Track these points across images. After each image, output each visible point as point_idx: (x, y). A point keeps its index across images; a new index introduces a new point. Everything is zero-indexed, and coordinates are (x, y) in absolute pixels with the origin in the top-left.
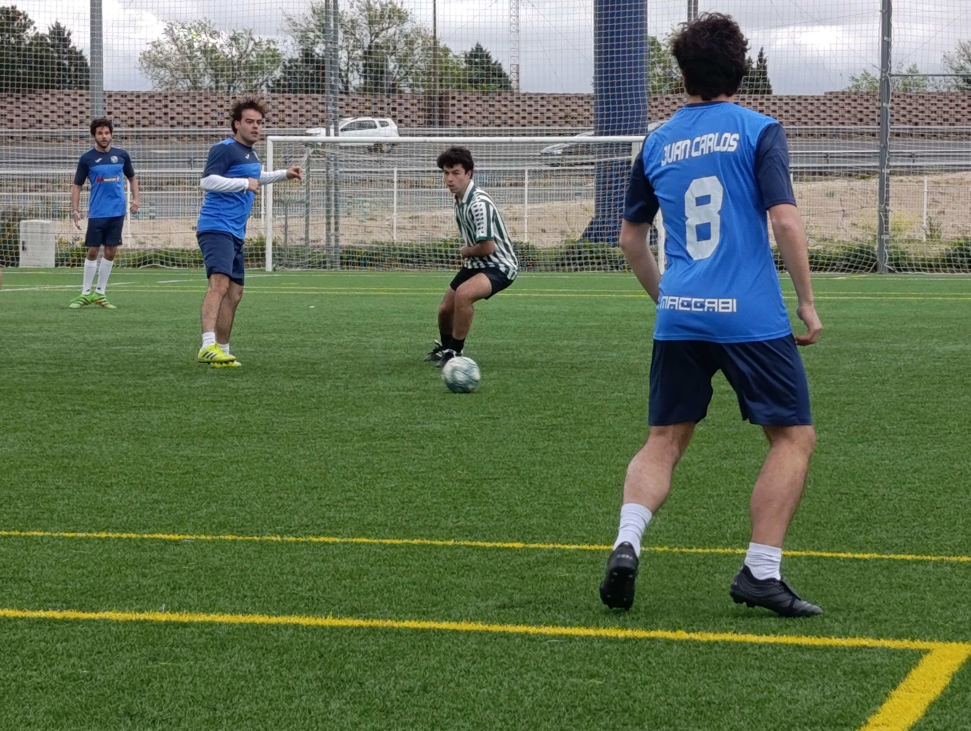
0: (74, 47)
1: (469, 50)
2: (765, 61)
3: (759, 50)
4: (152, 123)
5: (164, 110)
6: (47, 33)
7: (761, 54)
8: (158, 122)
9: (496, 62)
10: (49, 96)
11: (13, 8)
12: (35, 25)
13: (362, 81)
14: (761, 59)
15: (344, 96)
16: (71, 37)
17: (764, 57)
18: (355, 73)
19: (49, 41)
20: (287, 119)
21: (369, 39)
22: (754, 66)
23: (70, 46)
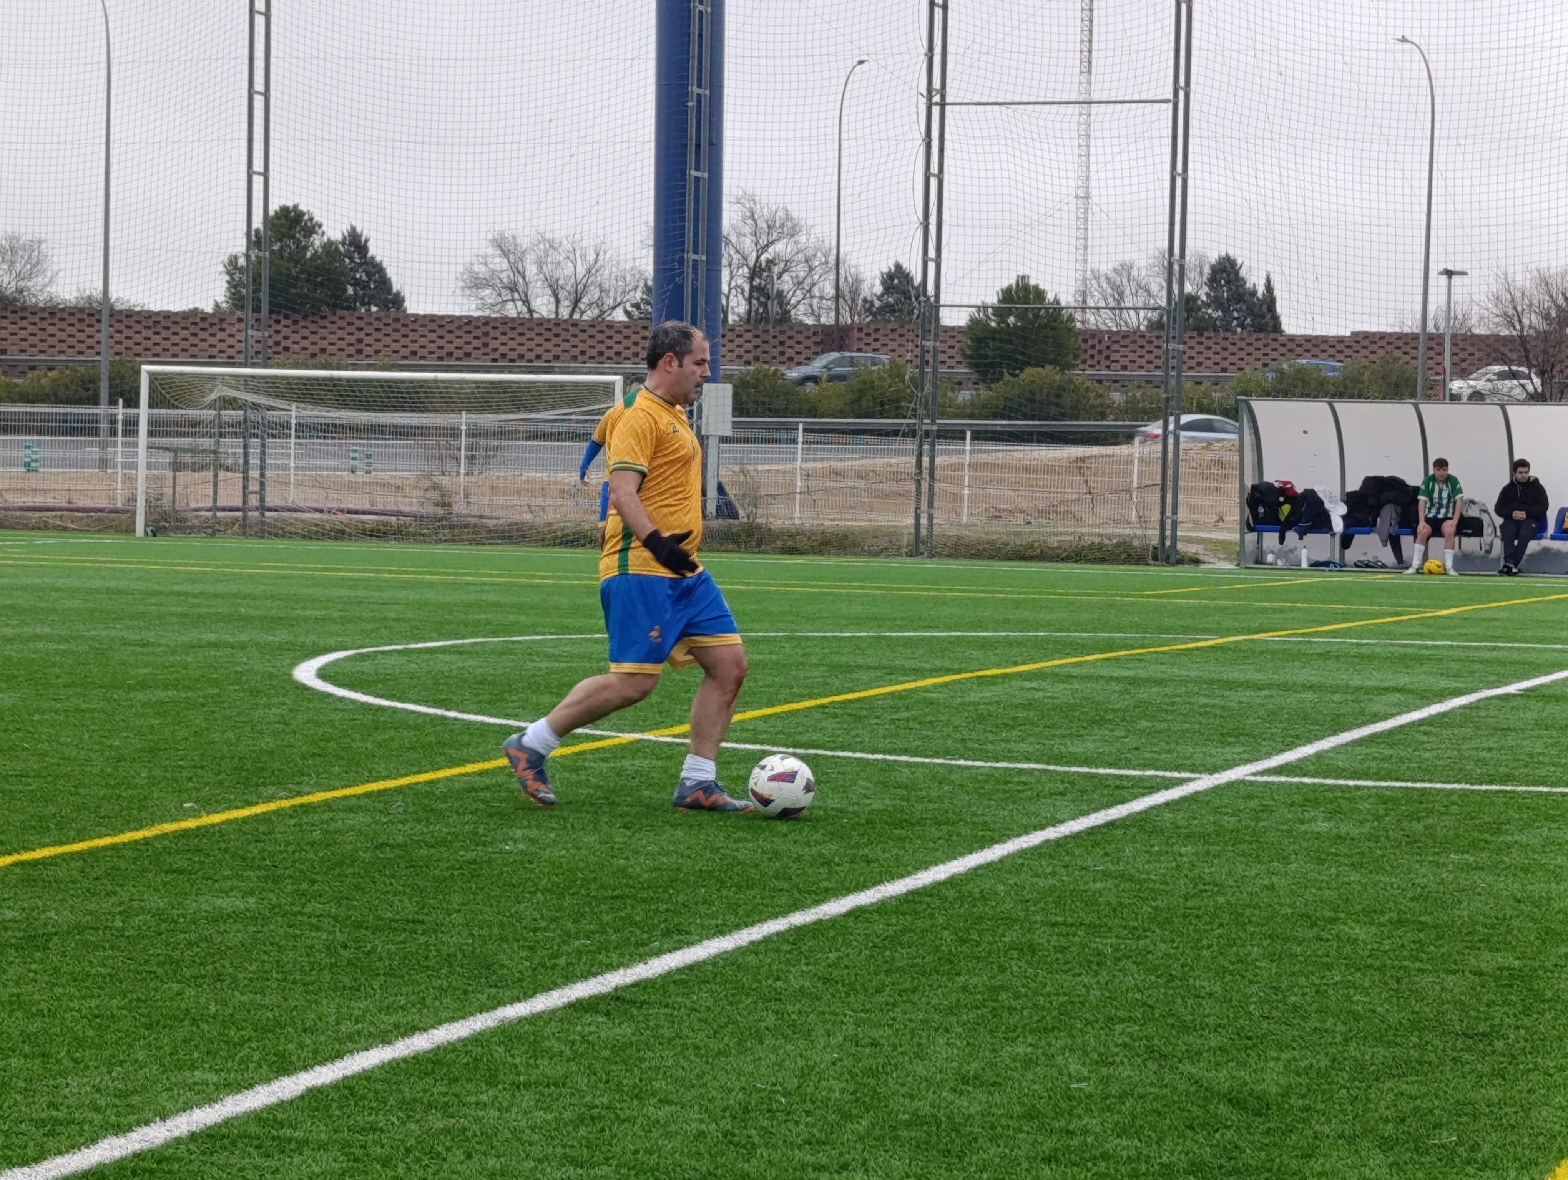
0: (373, 258)
1: (886, 270)
2: (1274, 290)
3: (1266, 275)
4: (468, 355)
6: (340, 239)
7: (1268, 281)
8: (475, 353)
10: (336, 318)
11: (296, 207)
12: (324, 228)
13: (747, 307)
14: (1269, 288)
16: (370, 245)
17: (1273, 283)
18: (740, 297)
19: (342, 249)
21: (754, 255)
22: (1260, 295)
23: (369, 255)
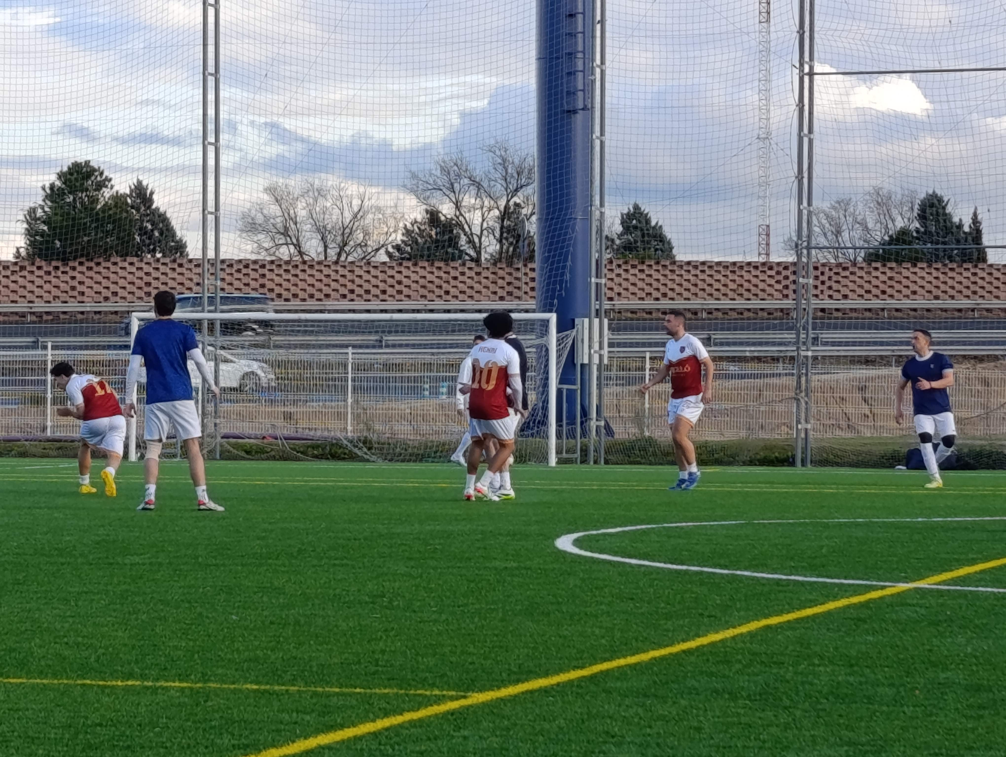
0: (157, 209)
1: (626, 211)
2: (980, 223)
3: (972, 210)
5: (261, 281)
6: (128, 192)
7: (975, 215)
9: (657, 223)
11: (87, 163)
13: (498, 247)
14: (975, 221)
15: (473, 265)
16: (155, 197)
17: (979, 217)
19: (129, 201)
20: (406, 291)
21: (504, 199)
22: (966, 229)
23: (154, 206)
